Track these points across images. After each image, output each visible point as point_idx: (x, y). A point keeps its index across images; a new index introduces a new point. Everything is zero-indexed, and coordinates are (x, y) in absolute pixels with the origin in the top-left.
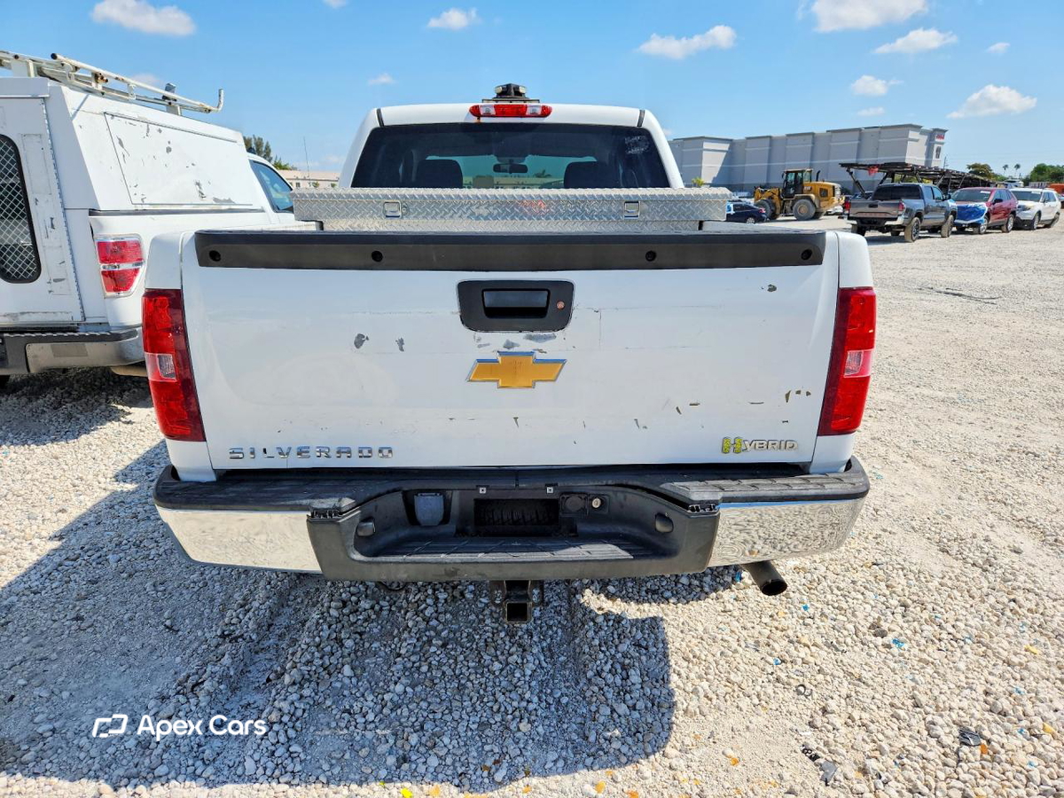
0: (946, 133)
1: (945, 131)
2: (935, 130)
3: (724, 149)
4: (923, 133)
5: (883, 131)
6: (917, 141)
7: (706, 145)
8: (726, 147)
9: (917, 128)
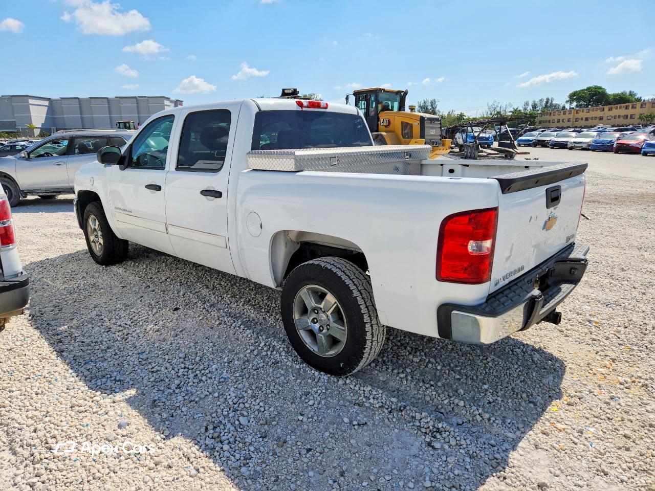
0: (183, 103)
1: (182, 102)
2: (177, 100)
3: (45, 104)
4: (171, 102)
5: (150, 99)
6: (169, 106)
7: (31, 101)
8: (47, 103)
9: (168, 99)
